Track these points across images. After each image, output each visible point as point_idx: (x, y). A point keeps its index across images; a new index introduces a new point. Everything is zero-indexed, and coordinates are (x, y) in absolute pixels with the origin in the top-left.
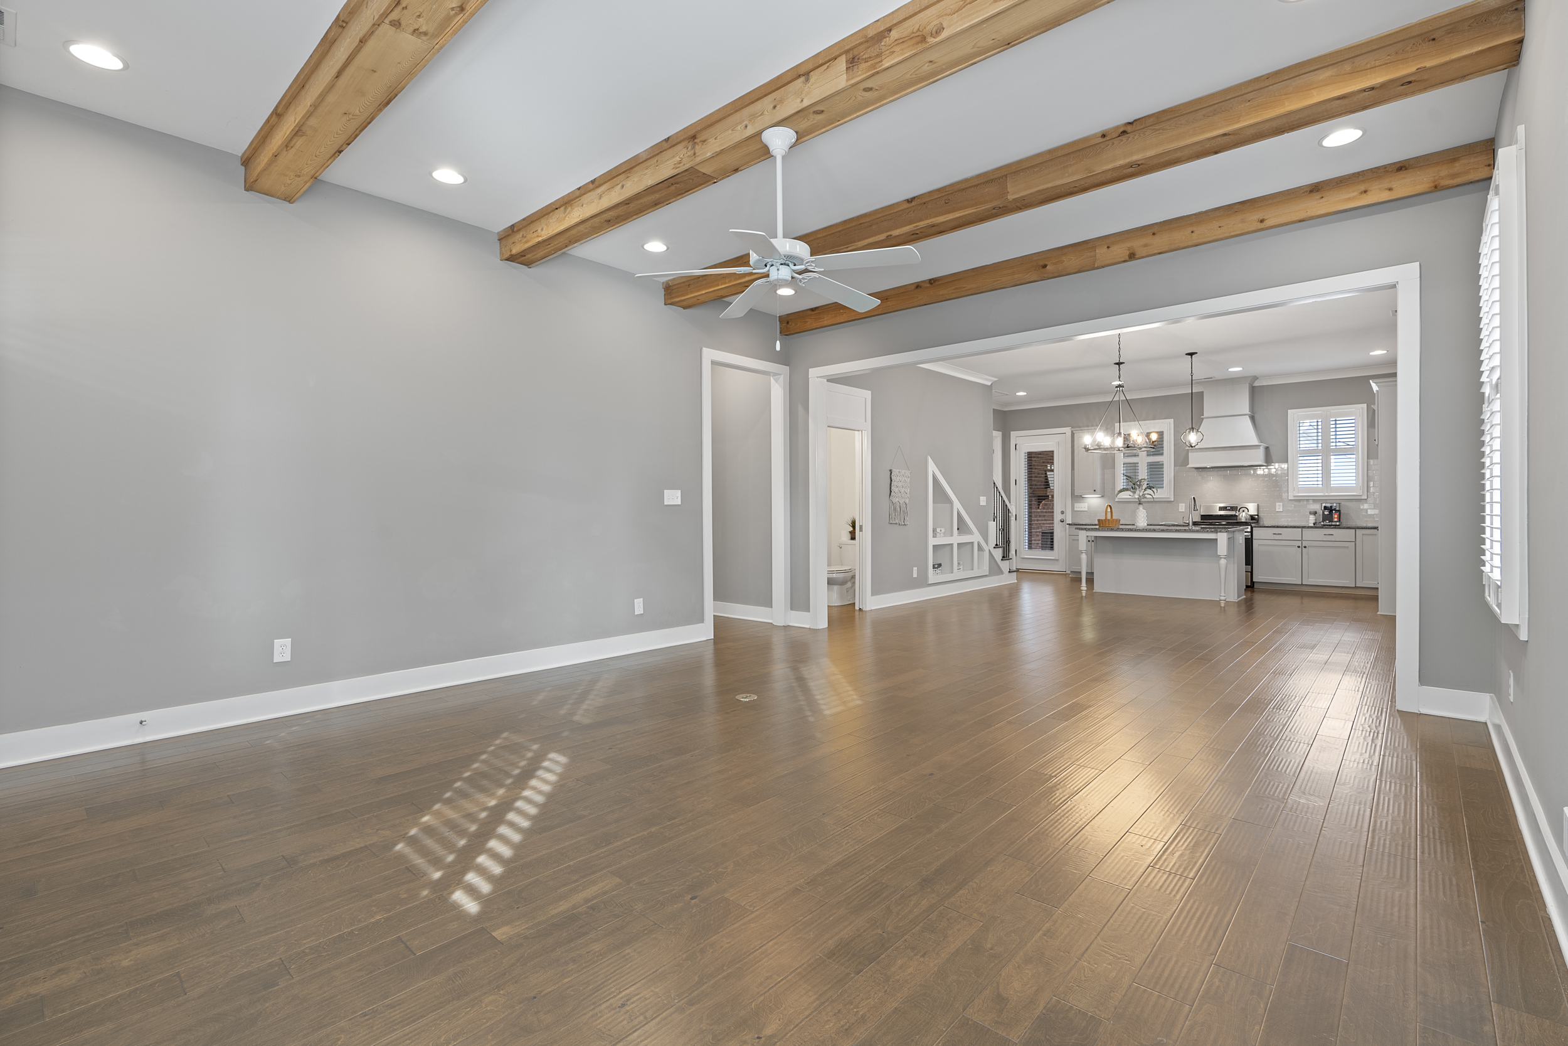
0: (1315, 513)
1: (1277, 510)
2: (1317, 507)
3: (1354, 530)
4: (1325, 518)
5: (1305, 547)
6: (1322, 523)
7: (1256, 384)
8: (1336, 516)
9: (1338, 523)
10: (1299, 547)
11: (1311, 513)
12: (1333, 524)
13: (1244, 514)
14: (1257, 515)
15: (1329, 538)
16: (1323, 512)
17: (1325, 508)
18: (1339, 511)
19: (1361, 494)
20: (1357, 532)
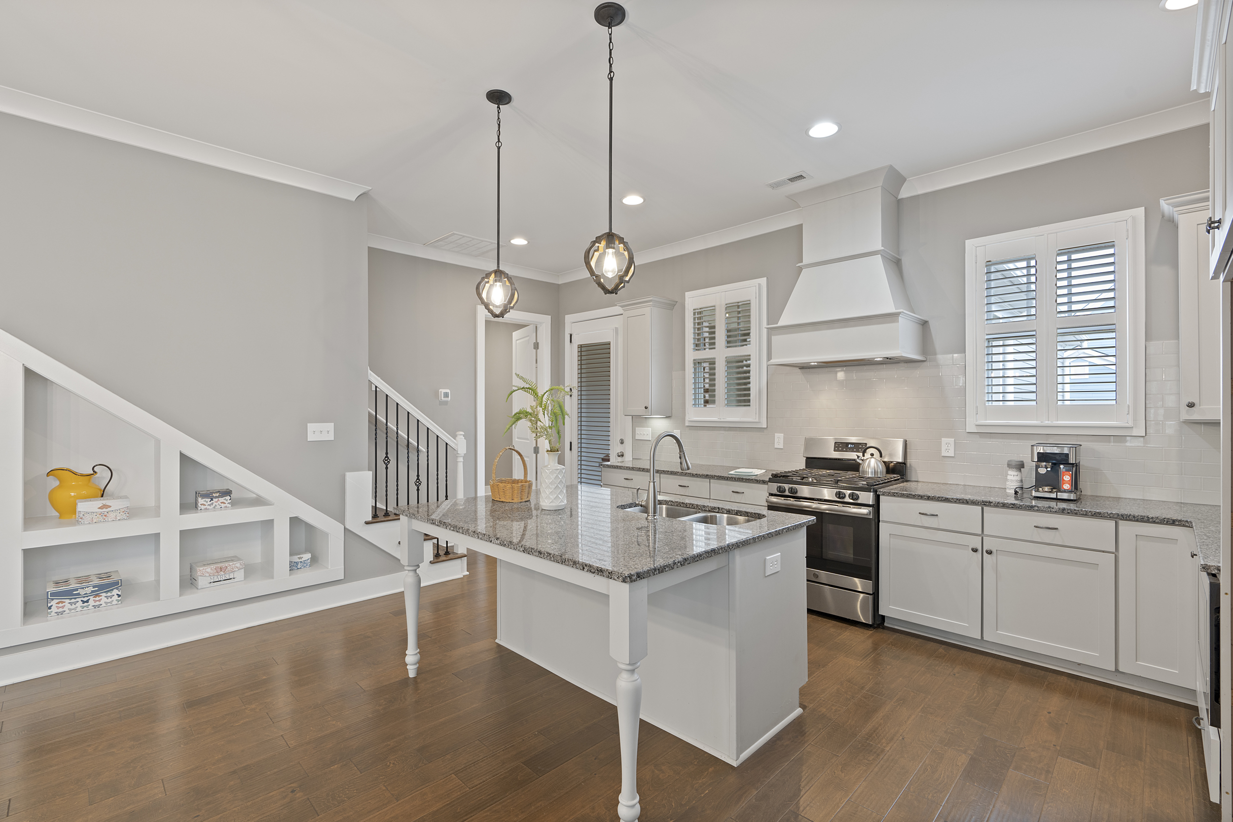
0: (1020, 466)
1: (944, 454)
2: (1026, 454)
3: (1113, 523)
4: (1041, 481)
5: (990, 552)
6: (1034, 494)
7: (904, 193)
8: (1067, 478)
9: (1072, 496)
10: (975, 550)
11: (1010, 466)
12: (1061, 495)
13: (873, 461)
14: (904, 463)
15: (1048, 536)
16: (1037, 467)
17: (1042, 457)
18: (1076, 466)
19: (1130, 424)
20: (1121, 528)
